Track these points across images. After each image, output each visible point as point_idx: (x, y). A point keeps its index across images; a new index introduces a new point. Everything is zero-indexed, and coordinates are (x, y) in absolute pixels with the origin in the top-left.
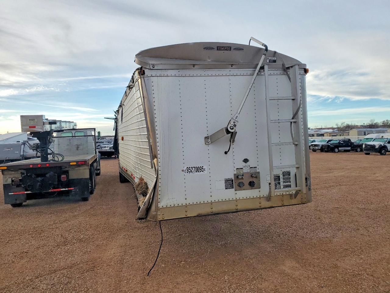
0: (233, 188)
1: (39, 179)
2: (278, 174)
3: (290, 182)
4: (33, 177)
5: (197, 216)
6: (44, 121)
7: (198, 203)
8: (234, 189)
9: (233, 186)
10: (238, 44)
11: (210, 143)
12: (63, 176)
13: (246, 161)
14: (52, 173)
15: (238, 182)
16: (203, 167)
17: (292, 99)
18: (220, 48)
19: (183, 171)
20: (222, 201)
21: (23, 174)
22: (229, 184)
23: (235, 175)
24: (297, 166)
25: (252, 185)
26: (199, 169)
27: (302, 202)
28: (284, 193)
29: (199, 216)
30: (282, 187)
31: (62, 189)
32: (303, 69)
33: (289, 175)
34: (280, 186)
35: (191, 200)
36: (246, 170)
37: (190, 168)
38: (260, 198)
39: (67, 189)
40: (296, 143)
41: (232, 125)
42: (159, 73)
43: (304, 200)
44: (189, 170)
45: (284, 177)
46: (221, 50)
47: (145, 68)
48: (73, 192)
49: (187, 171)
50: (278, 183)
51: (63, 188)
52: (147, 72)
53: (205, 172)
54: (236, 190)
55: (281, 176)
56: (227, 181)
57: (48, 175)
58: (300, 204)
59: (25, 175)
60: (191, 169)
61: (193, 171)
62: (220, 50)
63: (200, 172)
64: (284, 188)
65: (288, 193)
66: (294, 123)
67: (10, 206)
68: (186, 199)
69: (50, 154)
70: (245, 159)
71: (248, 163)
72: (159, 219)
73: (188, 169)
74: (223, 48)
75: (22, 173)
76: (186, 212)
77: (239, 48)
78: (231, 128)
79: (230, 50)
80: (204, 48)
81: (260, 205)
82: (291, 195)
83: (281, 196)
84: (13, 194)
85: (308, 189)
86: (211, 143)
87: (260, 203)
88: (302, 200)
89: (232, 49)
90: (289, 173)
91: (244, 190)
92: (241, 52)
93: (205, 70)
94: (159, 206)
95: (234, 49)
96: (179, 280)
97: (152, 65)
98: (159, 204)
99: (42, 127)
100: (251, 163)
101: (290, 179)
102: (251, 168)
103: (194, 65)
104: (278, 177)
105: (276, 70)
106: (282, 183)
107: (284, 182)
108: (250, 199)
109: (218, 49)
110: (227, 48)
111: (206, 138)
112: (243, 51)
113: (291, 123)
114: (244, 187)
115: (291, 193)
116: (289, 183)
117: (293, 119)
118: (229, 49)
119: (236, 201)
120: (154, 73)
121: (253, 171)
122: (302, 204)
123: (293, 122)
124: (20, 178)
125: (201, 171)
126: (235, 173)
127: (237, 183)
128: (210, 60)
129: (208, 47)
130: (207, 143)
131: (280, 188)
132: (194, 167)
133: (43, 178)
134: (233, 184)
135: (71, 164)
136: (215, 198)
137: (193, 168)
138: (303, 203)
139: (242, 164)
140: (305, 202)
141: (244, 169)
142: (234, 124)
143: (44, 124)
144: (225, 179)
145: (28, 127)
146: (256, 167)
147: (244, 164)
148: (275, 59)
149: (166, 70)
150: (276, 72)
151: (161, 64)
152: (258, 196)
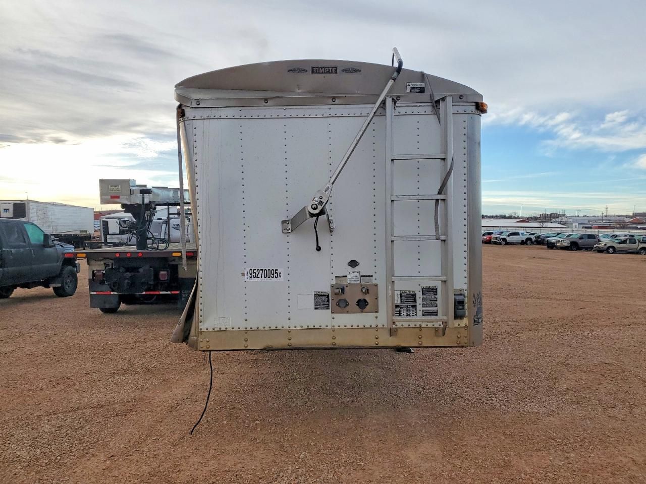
0: (328, 308)
1: (128, 274)
2: (413, 290)
3: (437, 306)
4: (120, 271)
5: (265, 349)
6: (133, 188)
7: (267, 328)
8: (329, 311)
9: (328, 305)
10: (349, 62)
11: (290, 231)
12: (162, 272)
13: (353, 264)
14: (147, 267)
15: (338, 300)
16: (277, 270)
17: (442, 159)
18: (317, 70)
19: (243, 274)
20: (308, 329)
21: (108, 265)
22: (322, 300)
23: (332, 286)
24: (444, 278)
25: (362, 305)
26: (271, 274)
27: (457, 344)
28: (424, 325)
29: (267, 349)
30: (420, 313)
31: (161, 293)
32: (474, 104)
33: (436, 293)
34: (416, 312)
35: (254, 323)
36: (353, 280)
37: (255, 271)
38: (377, 328)
39: (169, 293)
40: (443, 238)
41: (316, 203)
42: (206, 113)
43: (464, 341)
44: (253, 274)
45: (425, 296)
46: (319, 73)
47: (186, 106)
48: (184, 297)
49: (249, 275)
50: (413, 306)
51: (163, 291)
52: (189, 113)
53: (281, 279)
54: (333, 312)
55: (419, 296)
56: (318, 296)
57: (141, 270)
58: (456, 347)
59: (110, 267)
60: (257, 273)
61: (260, 275)
62: (317, 73)
63: (272, 278)
64: (423, 315)
65: (430, 325)
66: (443, 202)
67: (98, 311)
68: (246, 320)
69: (150, 239)
70: (352, 262)
71: (357, 269)
72: (202, 348)
73: (252, 272)
74: (323, 69)
75: (106, 265)
76: (246, 341)
77: (353, 69)
78: (313, 207)
79: (336, 73)
80: (289, 71)
81: (377, 340)
82: (436, 330)
83: (417, 329)
84: (95, 293)
85: (473, 321)
86: (292, 231)
87: (377, 338)
88: (459, 339)
89: (338, 71)
90: (434, 290)
91: (348, 312)
92: (355, 75)
93: (285, 108)
94: (200, 327)
95: (343, 70)
96: (229, 448)
97: (196, 101)
98: (200, 324)
99: (128, 197)
100: (362, 269)
101: (437, 300)
102: (362, 276)
103: (266, 100)
104: (413, 295)
105: (417, 106)
106: (419, 308)
107: (423, 305)
108: (358, 328)
109: (313, 72)
110: (329, 70)
111: (283, 222)
112: (361, 74)
113: (437, 200)
114: (348, 308)
115: (436, 325)
116: (435, 309)
117: (439, 193)
118: (333, 70)
119: (334, 331)
120: (198, 113)
121: (365, 281)
122: (459, 347)
123: (441, 199)
124: (104, 272)
125: (273, 276)
126: (334, 283)
127: (336, 300)
128: (300, 91)
129: (296, 68)
130: (285, 231)
131: (416, 315)
132: (261, 270)
133: (133, 274)
134: (328, 301)
135: (174, 254)
136: (296, 323)
137: (261, 272)
138: (460, 345)
139: (347, 270)
140: (465, 343)
141: (349, 276)
142: (320, 200)
143: (131, 192)
144: (316, 293)
145: (109, 197)
146: (372, 276)
147: (350, 269)
148: (423, 85)
149: (219, 108)
150: (416, 110)
151: (211, 99)
152: (374, 326)
